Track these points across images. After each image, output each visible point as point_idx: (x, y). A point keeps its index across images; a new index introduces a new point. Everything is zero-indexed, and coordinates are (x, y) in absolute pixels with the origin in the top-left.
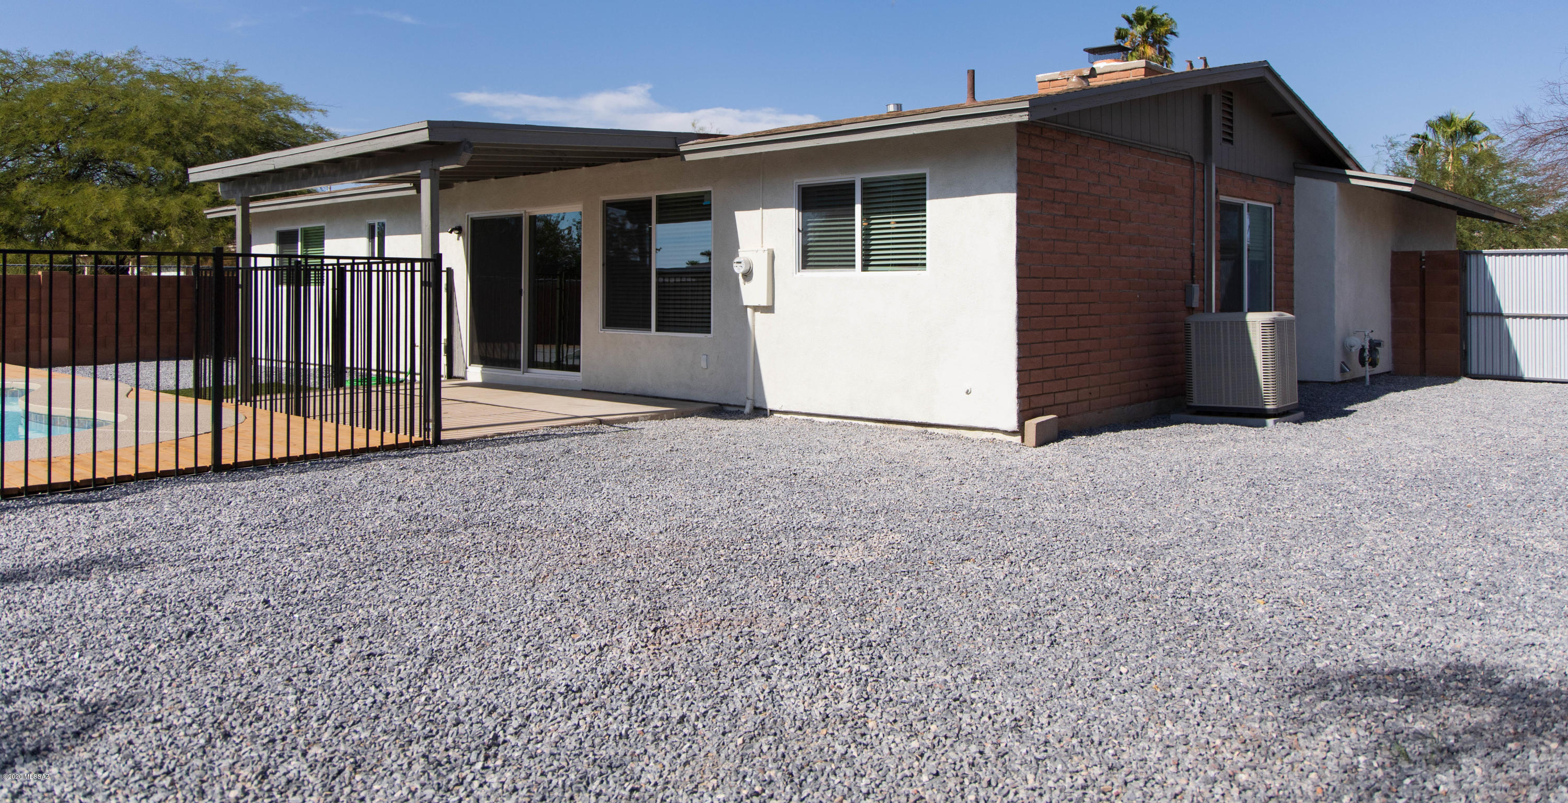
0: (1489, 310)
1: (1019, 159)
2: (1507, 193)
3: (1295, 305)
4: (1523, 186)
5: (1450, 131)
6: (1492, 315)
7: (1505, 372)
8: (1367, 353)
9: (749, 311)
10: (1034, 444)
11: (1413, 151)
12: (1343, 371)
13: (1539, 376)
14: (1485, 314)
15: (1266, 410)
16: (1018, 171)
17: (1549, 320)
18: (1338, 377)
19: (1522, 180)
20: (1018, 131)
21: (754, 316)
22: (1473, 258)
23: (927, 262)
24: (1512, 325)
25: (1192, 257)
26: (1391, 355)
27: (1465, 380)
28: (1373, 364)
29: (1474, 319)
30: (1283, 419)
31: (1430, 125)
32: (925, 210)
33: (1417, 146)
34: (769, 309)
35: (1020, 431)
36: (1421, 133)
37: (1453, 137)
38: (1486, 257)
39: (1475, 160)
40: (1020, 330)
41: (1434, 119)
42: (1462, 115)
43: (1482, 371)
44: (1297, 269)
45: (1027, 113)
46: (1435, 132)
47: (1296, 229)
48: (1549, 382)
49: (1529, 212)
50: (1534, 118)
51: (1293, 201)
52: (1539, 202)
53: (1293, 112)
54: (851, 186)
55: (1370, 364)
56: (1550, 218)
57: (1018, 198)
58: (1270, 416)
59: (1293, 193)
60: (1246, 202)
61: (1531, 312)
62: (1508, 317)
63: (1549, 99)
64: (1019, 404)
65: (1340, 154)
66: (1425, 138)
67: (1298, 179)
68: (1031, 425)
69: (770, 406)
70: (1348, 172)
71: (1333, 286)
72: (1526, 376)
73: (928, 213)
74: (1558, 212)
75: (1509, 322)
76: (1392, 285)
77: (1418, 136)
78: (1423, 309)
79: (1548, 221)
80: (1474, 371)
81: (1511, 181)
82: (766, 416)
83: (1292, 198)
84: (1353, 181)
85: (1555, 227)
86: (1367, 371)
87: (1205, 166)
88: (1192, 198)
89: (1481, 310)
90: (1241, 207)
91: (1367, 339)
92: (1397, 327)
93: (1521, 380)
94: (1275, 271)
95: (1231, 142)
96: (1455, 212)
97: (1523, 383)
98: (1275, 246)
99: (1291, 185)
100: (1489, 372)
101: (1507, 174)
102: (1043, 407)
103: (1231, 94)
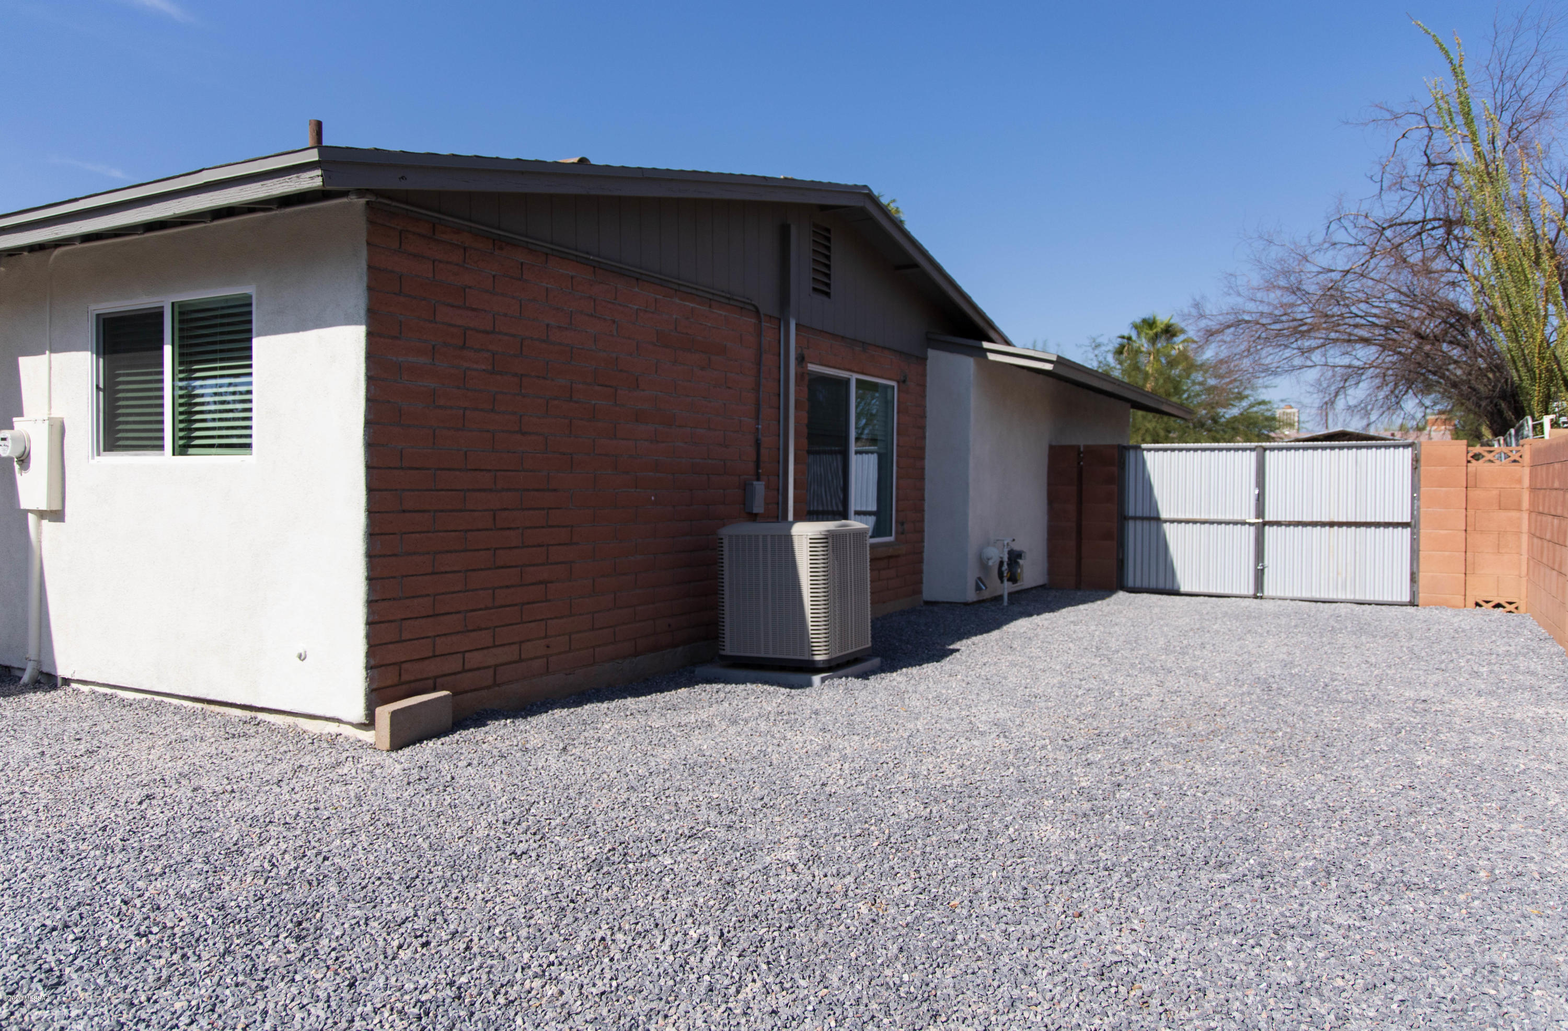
0: (1146, 514)
1: (370, 267)
2: (1198, 395)
3: (926, 508)
4: (1213, 389)
5: (1151, 333)
6: (1150, 519)
7: (1161, 585)
8: (1005, 567)
9: (32, 518)
10: (387, 745)
11: (1119, 352)
12: (978, 588)
13: (1195, 590)
14: (1143, 519)
15: (814, 662)
16: (370, 288)
17: (1207, 525)
18: (971, 596)
19: (1212, 382)
20: (370, 222)
21: (39, 527)
22: (1132, 453)
23: (254, 441)
24: (1170, 530)
25: (758, 444)
26: (1046, 565)
27: (1121, 595)
28: (1013, 579)
29: (1131, 524)
30: (840, 673)
31: (1135, 327)
32: (250, 357)
33: (1122, 346)
34: (57, 515)
35: (369, 723)
36: (1126, 334)
37: (1154, 340)
38: (1145, 453)
39: (1172, 363)
40: (371, 556)
41: (1138, 321)
42: (1163, 318)
43: (1138, 584)
44: (929, 464)
45: (319, 172)
46: (1139, 334)
47: (928, 414)
48: (1205, 596)
49: (1218, 414)
50: (1210, 308)
51: (925, 381)
52: (1227, 405)
53: (916, 265)
54: (156, 316)
55: (1009, 580)
56: (1234, 419)
57: (369, 335)
58: (818, 671)
59: (925, 370)
60: (854, 377)
61: (1188, 516)
62: (1166, 521)
63: (1225, 290)
64: (370, 678)
65: (981, 323)
66: (1129, 339)
67: (932, 354)
68: (384, 713)
69: (63, 671)
70: (986, 345)
71: (967, 484)
72: (1183, 589)
73: (255, 362)
74: (1241, 414)
75: (1166, 526)
76: (1050, 484)
77: (1123, 337)
78: (1080, 512)
79: (1234, 422)
80: (1130, 583)
81: (1200, 384)
82: (54, 687)
83: (924, 375)
84: (992, 357)
85: (1238, 429)
86: (1007, 587)
87: (781, 320)
88: (759, 363)
89: (1139, 514)
90: (847, 382)
91: (1006, 550)
92: (1054, 534)
93: (1177, 593)
94: (898, 466)
95: (828, 294)
96: (1129, 405)
97: (1178, 598)
98: (898, 434)
99: (923, 360)
100: (1145, 585)
101: (1198, 376)
102: (436, 678)
103: (828, 231)
